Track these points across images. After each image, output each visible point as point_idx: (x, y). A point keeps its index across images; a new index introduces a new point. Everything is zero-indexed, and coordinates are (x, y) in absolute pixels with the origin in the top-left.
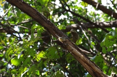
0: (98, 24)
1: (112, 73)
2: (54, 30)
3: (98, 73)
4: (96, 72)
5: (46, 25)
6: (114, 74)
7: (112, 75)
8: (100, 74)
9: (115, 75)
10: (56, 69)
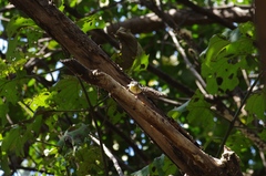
0: (216, 12)
1: (226, 152)
2: (66, 32)
3: (186, 150)
4: (181, 147)
5: (44, 17)
6: (231, 153)
7: (226, 156)
8: (191, 154)
9: (233, 156)
10: (75, 138)
